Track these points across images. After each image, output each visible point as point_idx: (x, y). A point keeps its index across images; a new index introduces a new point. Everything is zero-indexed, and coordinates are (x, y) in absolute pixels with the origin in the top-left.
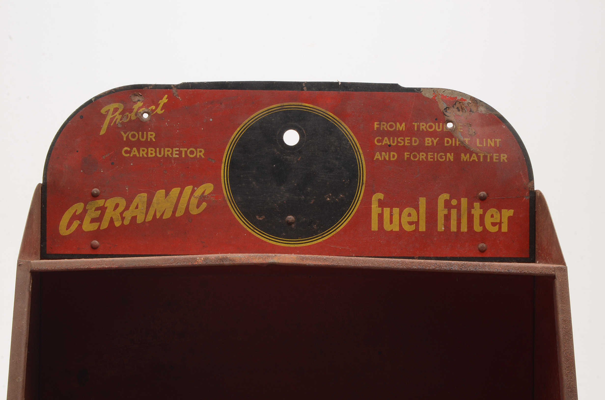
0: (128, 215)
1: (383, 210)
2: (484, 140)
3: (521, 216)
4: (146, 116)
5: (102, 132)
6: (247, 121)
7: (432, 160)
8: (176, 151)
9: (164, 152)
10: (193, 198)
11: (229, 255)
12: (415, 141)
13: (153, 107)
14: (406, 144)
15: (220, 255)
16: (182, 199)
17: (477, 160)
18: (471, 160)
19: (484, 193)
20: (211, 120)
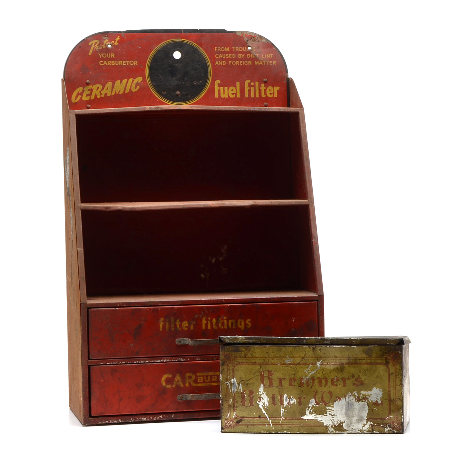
0: (103, 93)
1: (220, 88)
2: (265, 55)
3: (283, 90)
4: (109, 46)
5: (90, 54)
6: (156, 48)
7: (242, 64)
8: (125, 62)
9: (119, 63)
10: (133, 84)
11: (160, 106)
12: (234, 56)
13: (113, 42)
14: (230, 57)
15: (156, 106)
16: (128, 84)
17: (262, 64)
18: (260, 64)
19: (266, 79)
20: (140, 47)
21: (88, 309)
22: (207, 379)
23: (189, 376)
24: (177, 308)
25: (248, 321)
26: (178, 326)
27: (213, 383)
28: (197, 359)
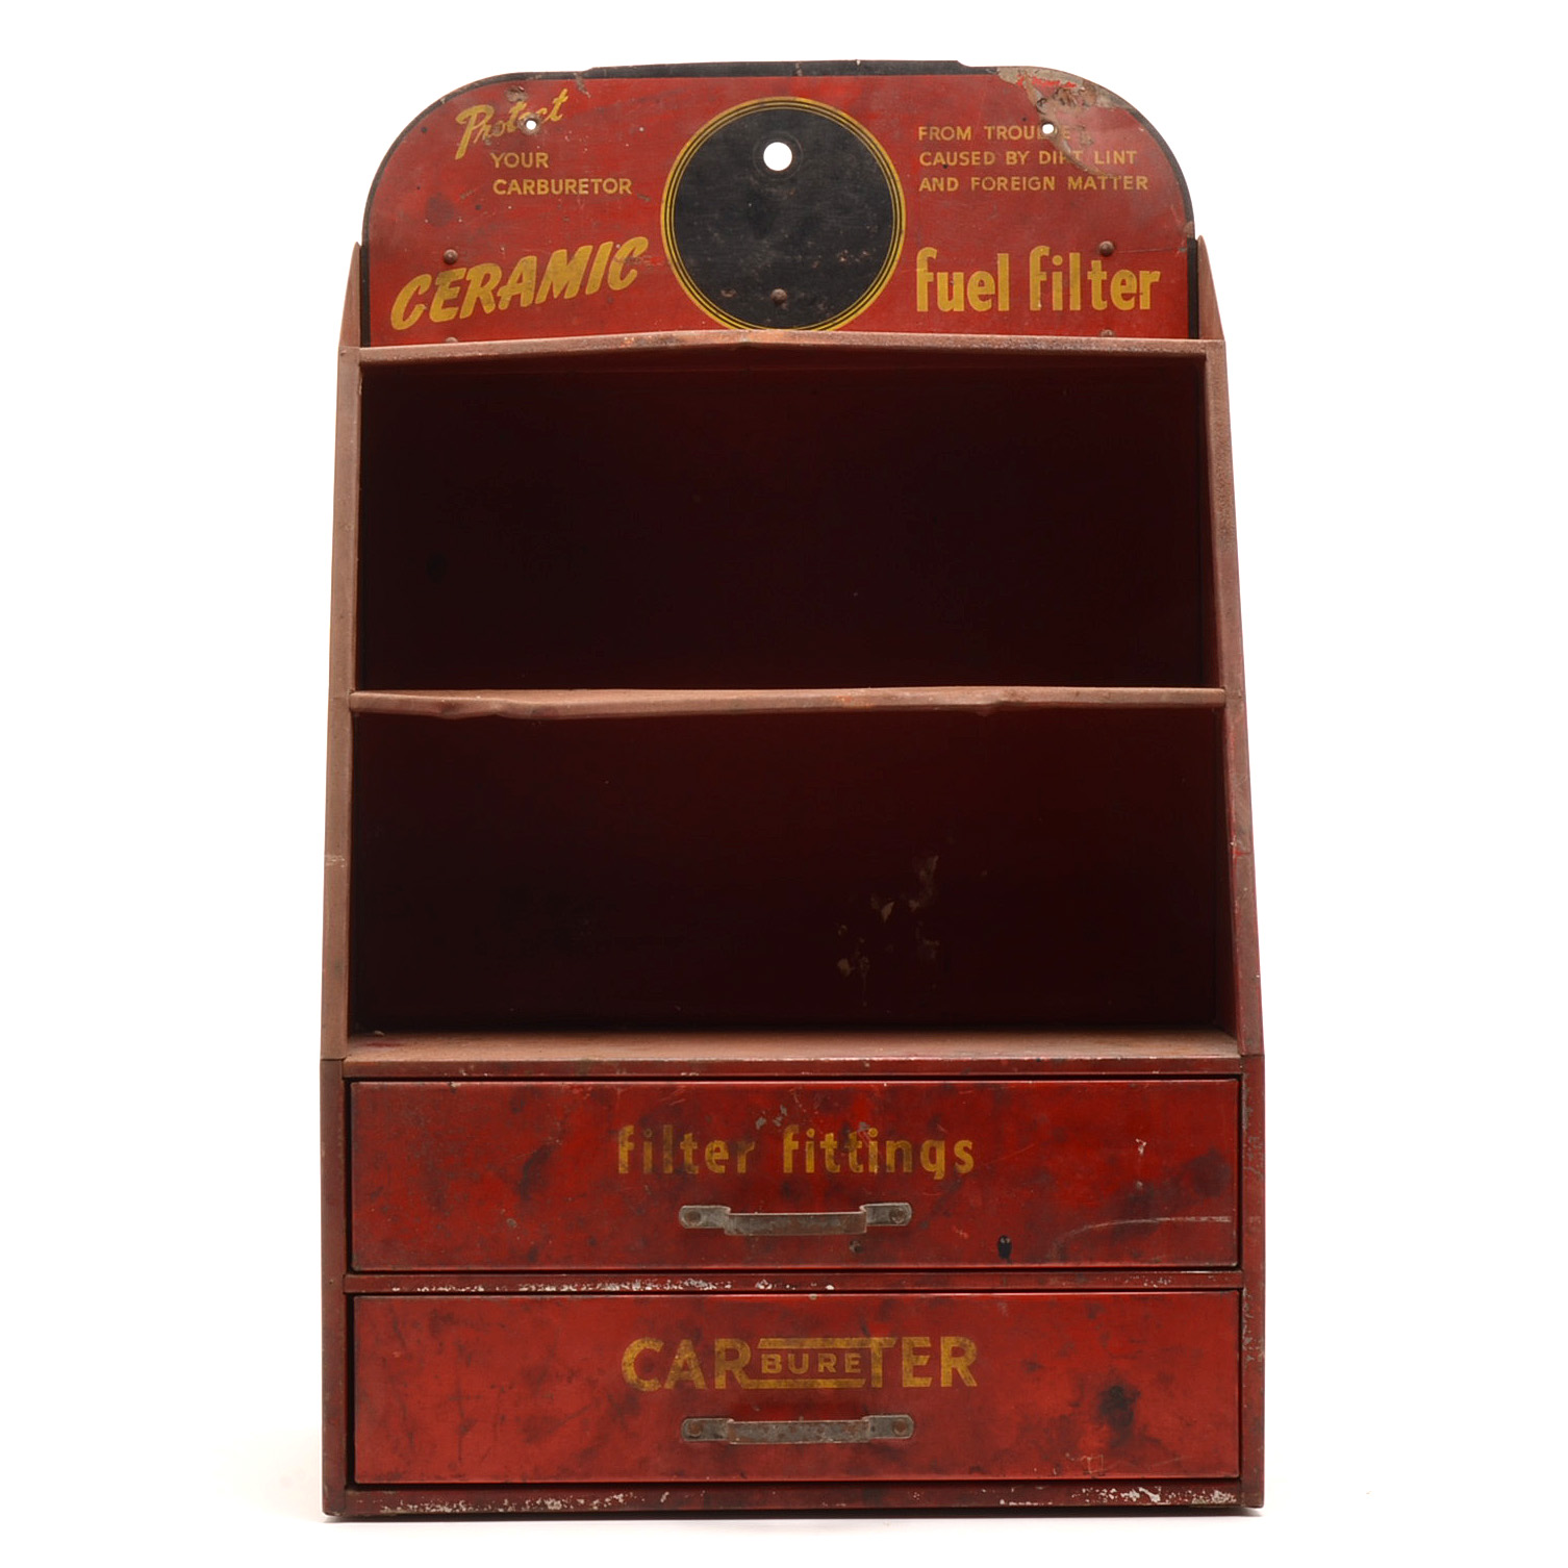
0: (506, 294)
1: (935, 277)
2: (1108, 153)
3: (1173, 281)
4: (531, 126)
5: (459, 155)
6: (702, 130)
7: (1018, 189)
8: (584, 183)
9: (564, 185)
10: (613, 262)
11: (675, 333)
12: (989, 158)
13: (544, 111)
14: (974, 163)
15: (662, 334)
16: (595, 264)
17: (1095, 188)
18: (1085, 187)
19: (1109, 243)
20: (642, 129)
21: (348, 1081)
22: (799, 1365)
23: (727, 1350)
24: (688, 1087)
25: (961, 1148)
26: (689, 1159)
27: (820, 1381)
28: (762, 1287)
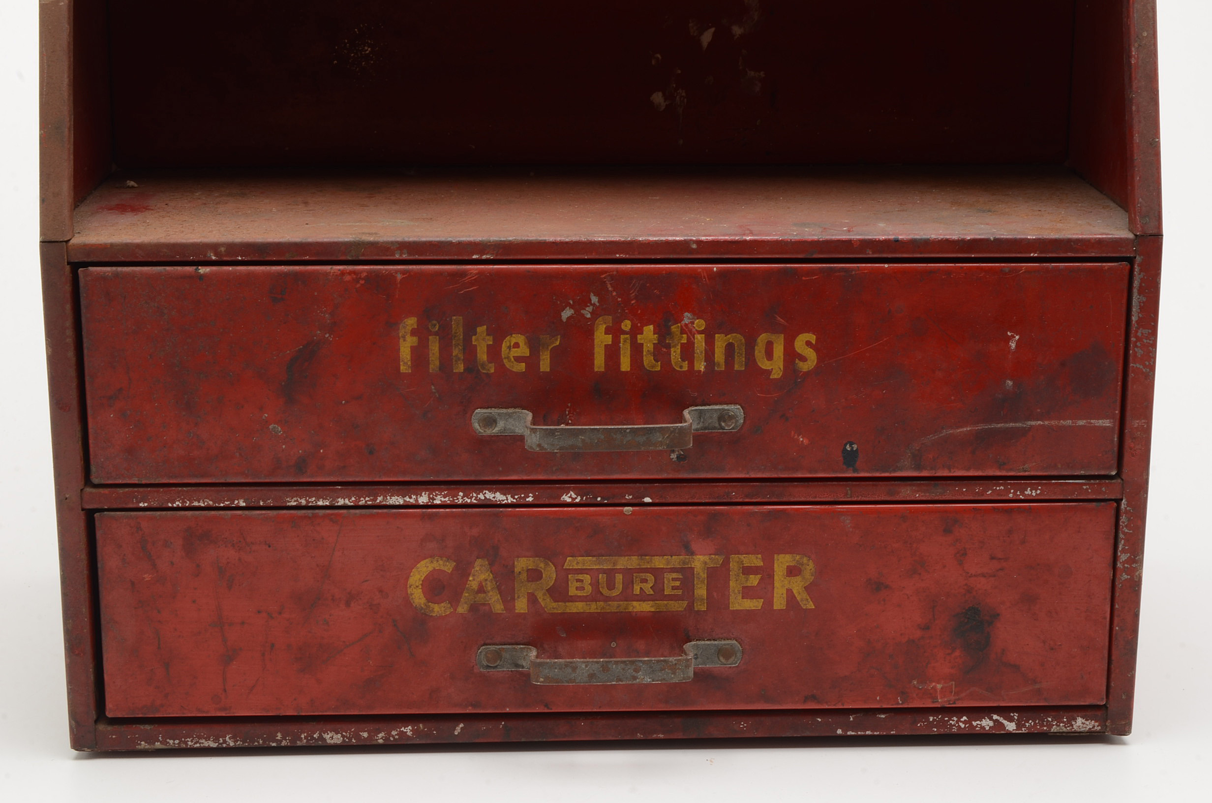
21: (75, 266)
22: (611, 586)
23: (528, 570)
24: (481, 273)
25: (803, 342)
26: (482, 355)
27: (635, 603)
28: (569, 500)
